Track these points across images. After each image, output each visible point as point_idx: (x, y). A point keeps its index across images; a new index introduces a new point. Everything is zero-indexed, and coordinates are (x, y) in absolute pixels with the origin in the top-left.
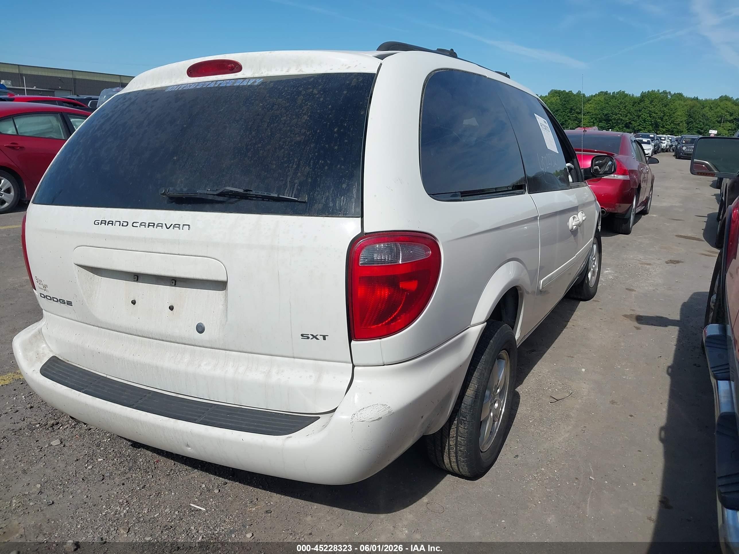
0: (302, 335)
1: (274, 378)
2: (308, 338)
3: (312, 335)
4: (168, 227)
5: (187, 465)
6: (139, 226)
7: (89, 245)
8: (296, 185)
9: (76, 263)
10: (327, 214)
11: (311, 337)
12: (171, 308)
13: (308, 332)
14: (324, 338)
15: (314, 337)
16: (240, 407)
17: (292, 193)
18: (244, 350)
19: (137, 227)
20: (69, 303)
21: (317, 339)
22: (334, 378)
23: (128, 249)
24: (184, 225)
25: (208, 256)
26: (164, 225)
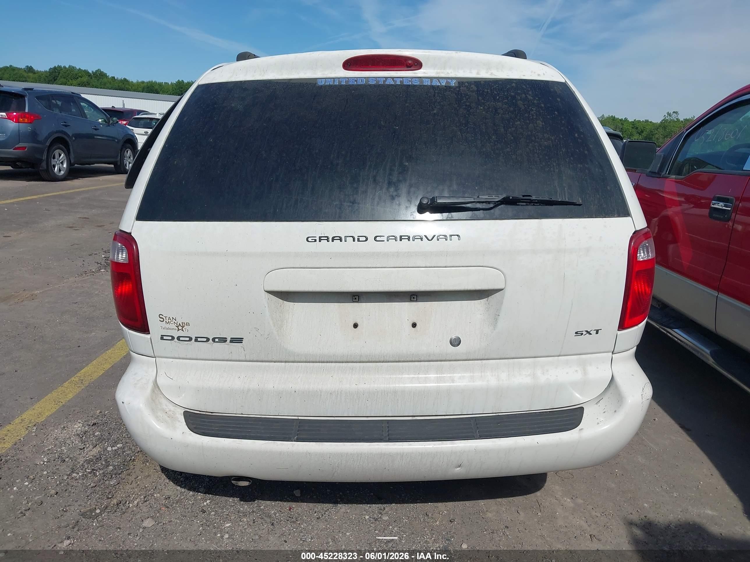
0: (576, 333)
1: (543, 379)
2: (582, 334)
3: (587, 331)
4: (430, 238)
5: (326, 503)
6: (386, 240)
7: (299, 266)
8: (566, 188)
9: (266, 289)
10: (604, 215)
11: (584, 333)
12: (414, 325)
13: (583, 329)
14: (597, 333)
15: (588, 333)
16: (497, 414)
17: (565, 197)
18: (508, 356)
19: (384, 241)
20: (239, 340)
21: (591, 334)
22: (597, 368)
23: (369, 266)
24: (451, 236)
25: (484, 265)
26: (424, 238)
